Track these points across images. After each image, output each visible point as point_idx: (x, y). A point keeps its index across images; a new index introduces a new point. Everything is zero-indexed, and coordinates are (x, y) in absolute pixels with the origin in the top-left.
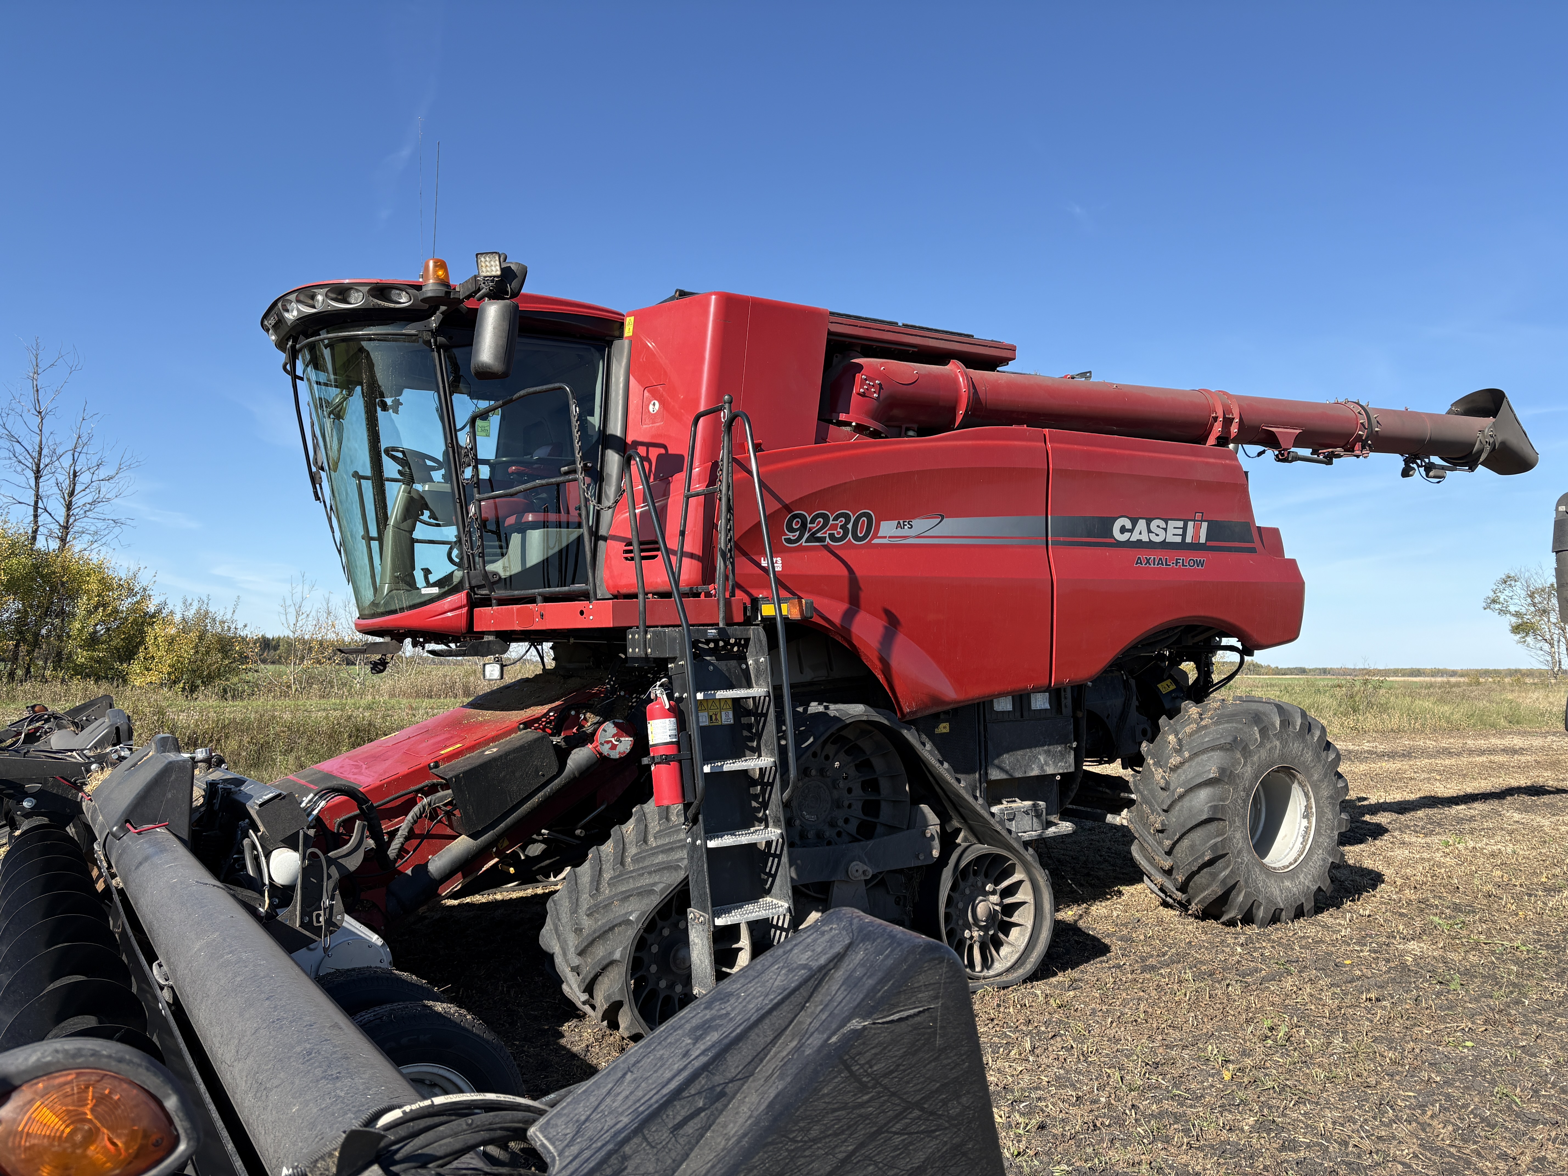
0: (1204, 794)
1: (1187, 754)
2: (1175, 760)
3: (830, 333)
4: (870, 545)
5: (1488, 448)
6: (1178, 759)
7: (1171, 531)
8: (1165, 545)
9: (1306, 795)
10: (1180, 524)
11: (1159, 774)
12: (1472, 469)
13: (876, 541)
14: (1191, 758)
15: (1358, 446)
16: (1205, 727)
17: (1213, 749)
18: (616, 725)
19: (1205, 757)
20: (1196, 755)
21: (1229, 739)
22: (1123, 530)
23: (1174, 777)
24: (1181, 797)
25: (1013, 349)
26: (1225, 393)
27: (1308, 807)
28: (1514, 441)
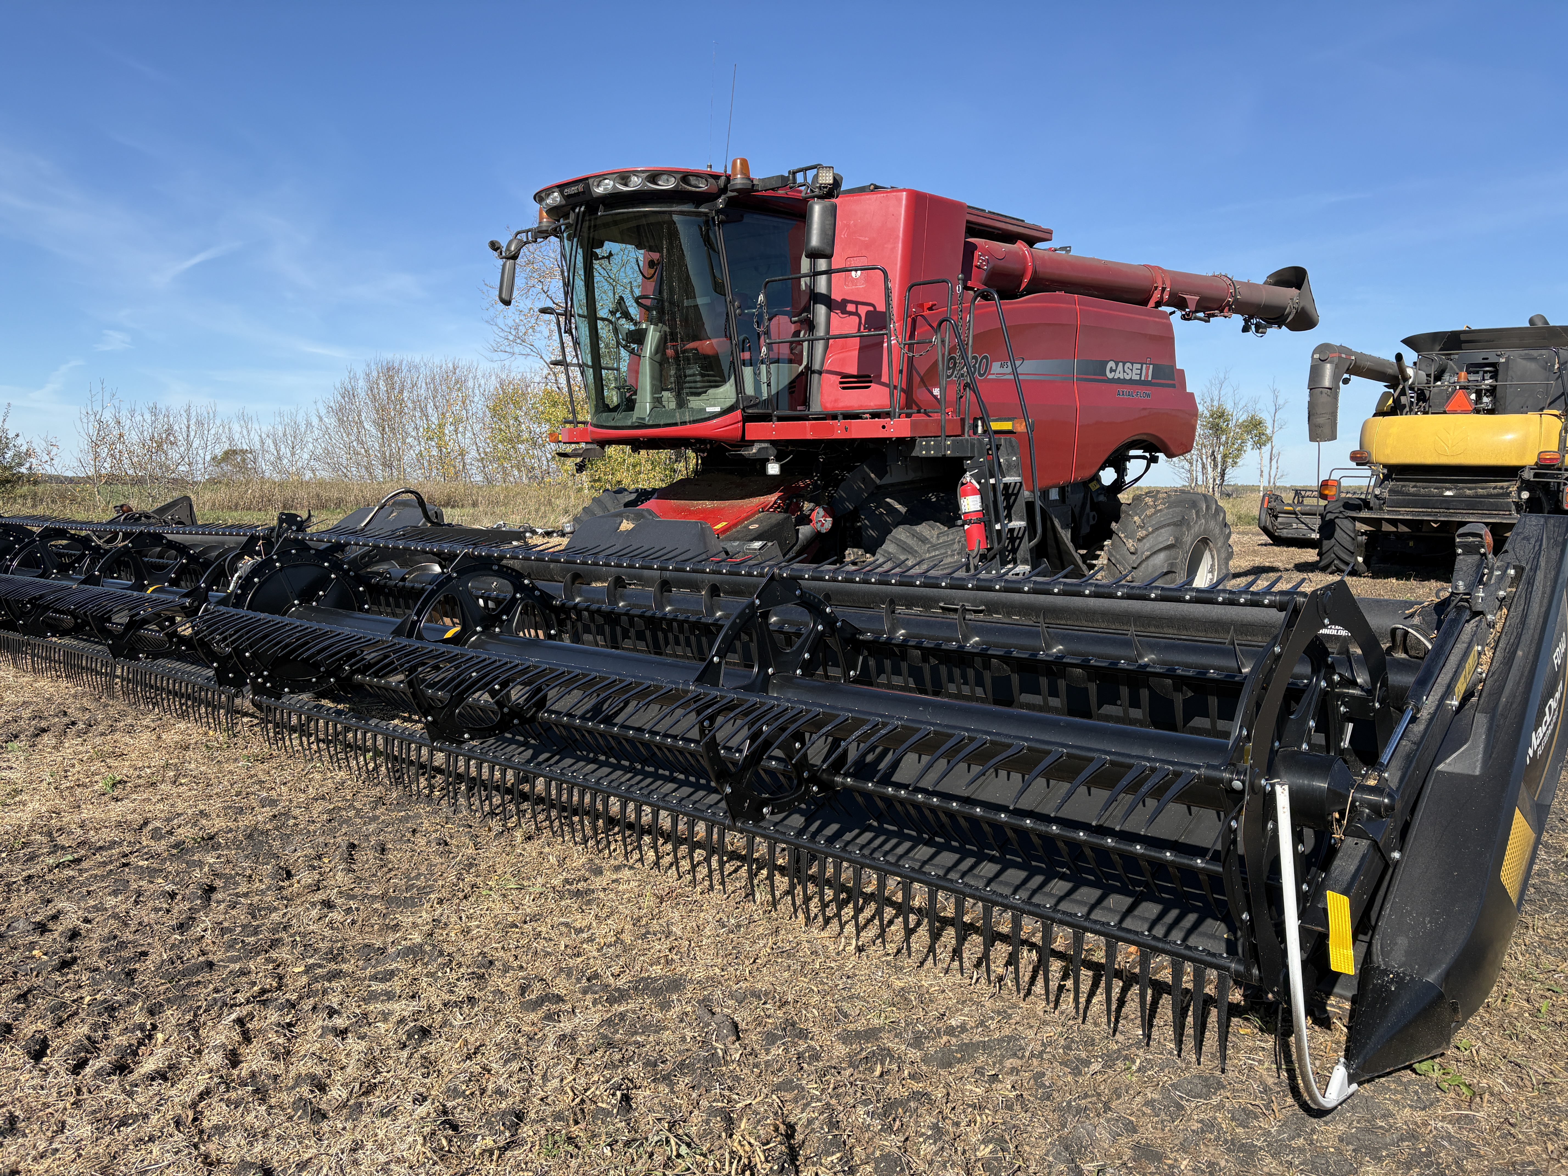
0: (1162, 556)
1: (1150, 529)
2: (1141, 533)
3: (968, 222)
4: (986, 380)
5: (1294, 311)
6: (1144, 532)
7: (1135, 371)
8: (1131, 381)
9: (1213, 557)
10: (1139, 366)
11: (1130, 544)
12: (1280, 327)
13: (990, 377)
14: (1153, 532)
15: (1227, 309)
16: (1160, 510)
17: (1169, 525)
18: (824, 509)
19: (1163, 530)
20: (1157, 529)
21: (1180, 518)
22: (1111, 370)
23: (1141, 545)
24: (1148, 558)
25: (1050, 232)
26: (1160, 268)
27: (1212, 565)
28: (1308, 307)
